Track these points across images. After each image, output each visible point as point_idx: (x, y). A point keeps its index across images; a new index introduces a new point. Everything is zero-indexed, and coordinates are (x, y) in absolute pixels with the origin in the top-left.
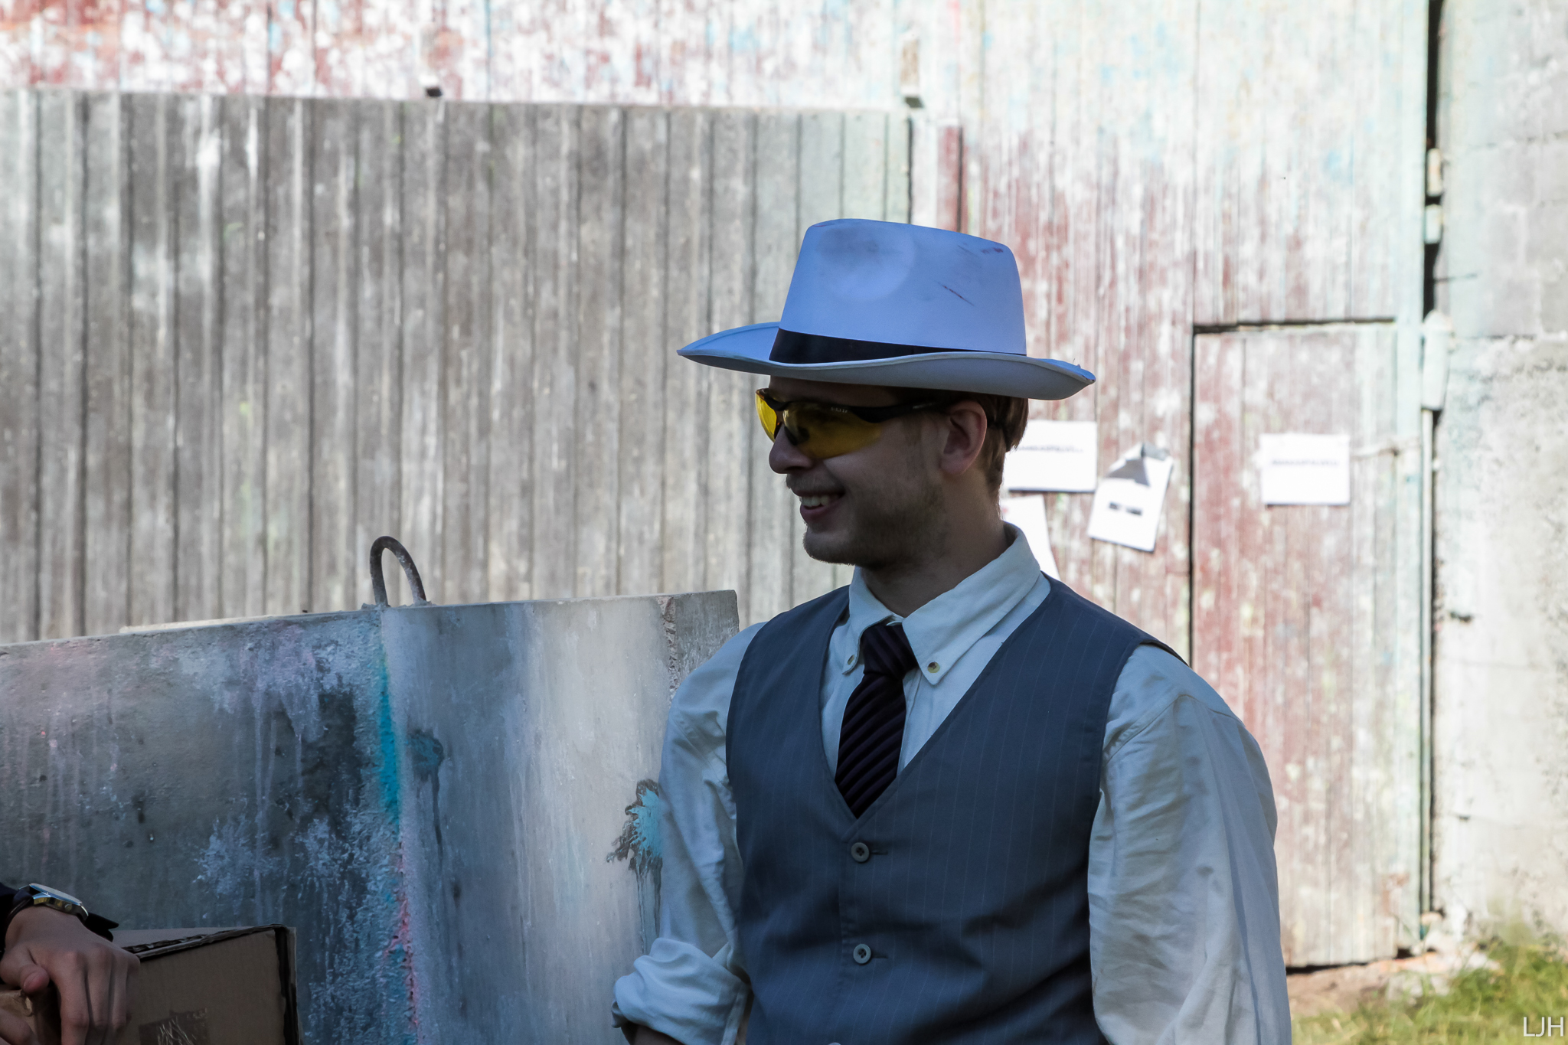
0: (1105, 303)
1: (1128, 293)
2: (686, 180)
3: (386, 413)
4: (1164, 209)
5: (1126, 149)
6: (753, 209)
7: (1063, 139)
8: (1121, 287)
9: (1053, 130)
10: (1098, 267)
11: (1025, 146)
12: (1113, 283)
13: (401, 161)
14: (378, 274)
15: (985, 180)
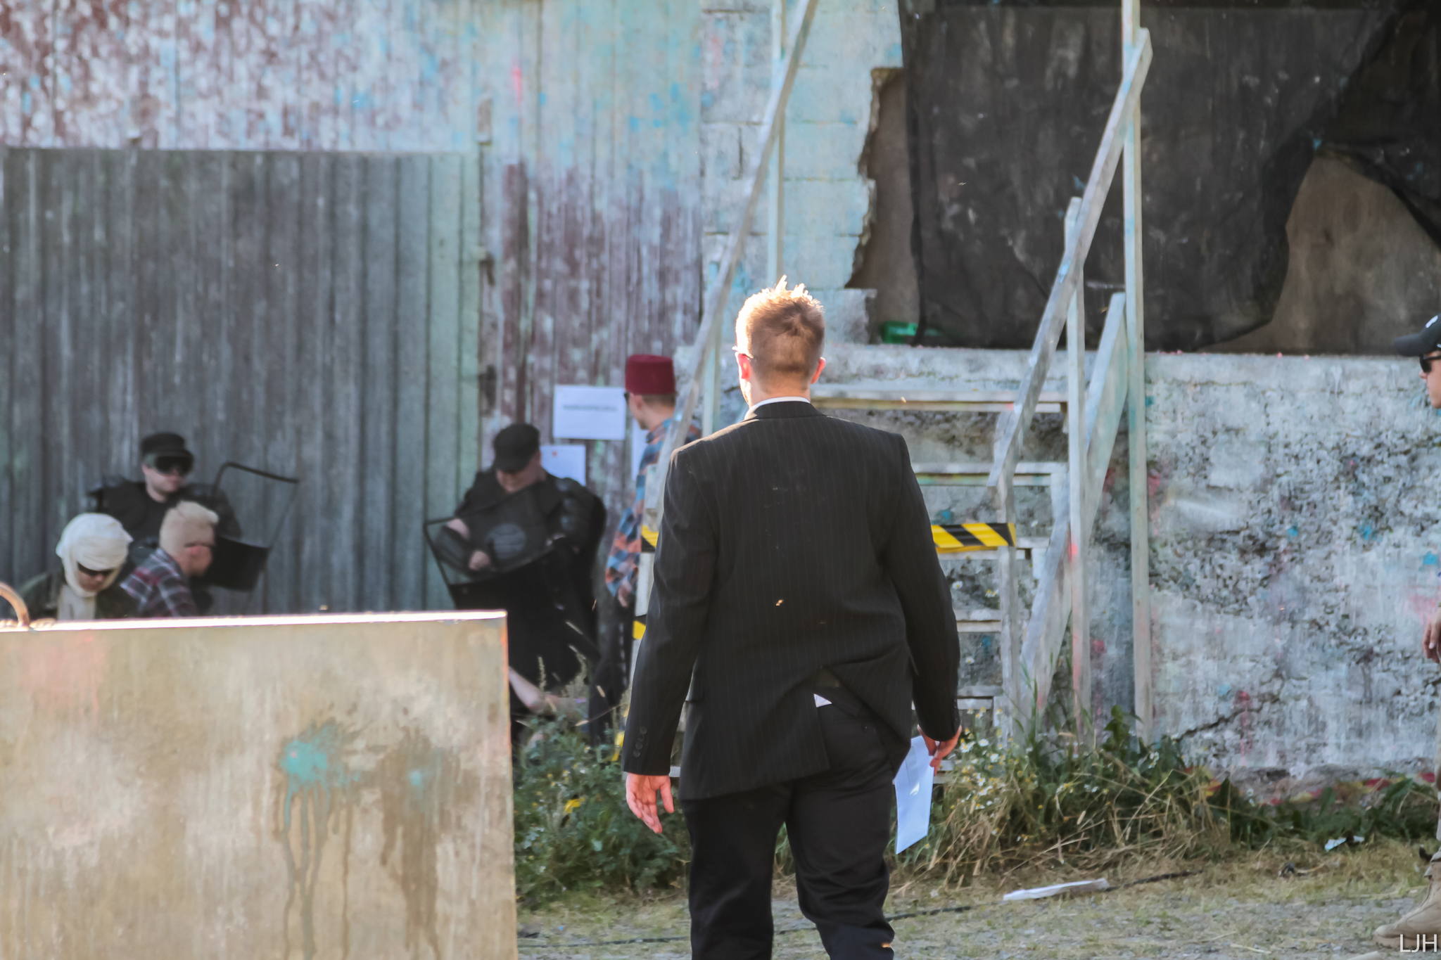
0: (633, 296)
1: (650, 290)
2: (315, 206)
3: (97, 378)
4: (678, 225)
5: (649, 182)
6: (364, 228)
7: (601, 173)
8: (645, 286)
9: (593, 166)
10: (628, 270)
11: (571, 179)
12: (639, 282)
13: (107, 194)
14: (91, 277)
15: (540, 203)
